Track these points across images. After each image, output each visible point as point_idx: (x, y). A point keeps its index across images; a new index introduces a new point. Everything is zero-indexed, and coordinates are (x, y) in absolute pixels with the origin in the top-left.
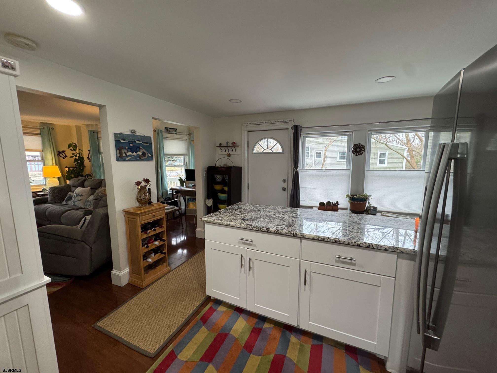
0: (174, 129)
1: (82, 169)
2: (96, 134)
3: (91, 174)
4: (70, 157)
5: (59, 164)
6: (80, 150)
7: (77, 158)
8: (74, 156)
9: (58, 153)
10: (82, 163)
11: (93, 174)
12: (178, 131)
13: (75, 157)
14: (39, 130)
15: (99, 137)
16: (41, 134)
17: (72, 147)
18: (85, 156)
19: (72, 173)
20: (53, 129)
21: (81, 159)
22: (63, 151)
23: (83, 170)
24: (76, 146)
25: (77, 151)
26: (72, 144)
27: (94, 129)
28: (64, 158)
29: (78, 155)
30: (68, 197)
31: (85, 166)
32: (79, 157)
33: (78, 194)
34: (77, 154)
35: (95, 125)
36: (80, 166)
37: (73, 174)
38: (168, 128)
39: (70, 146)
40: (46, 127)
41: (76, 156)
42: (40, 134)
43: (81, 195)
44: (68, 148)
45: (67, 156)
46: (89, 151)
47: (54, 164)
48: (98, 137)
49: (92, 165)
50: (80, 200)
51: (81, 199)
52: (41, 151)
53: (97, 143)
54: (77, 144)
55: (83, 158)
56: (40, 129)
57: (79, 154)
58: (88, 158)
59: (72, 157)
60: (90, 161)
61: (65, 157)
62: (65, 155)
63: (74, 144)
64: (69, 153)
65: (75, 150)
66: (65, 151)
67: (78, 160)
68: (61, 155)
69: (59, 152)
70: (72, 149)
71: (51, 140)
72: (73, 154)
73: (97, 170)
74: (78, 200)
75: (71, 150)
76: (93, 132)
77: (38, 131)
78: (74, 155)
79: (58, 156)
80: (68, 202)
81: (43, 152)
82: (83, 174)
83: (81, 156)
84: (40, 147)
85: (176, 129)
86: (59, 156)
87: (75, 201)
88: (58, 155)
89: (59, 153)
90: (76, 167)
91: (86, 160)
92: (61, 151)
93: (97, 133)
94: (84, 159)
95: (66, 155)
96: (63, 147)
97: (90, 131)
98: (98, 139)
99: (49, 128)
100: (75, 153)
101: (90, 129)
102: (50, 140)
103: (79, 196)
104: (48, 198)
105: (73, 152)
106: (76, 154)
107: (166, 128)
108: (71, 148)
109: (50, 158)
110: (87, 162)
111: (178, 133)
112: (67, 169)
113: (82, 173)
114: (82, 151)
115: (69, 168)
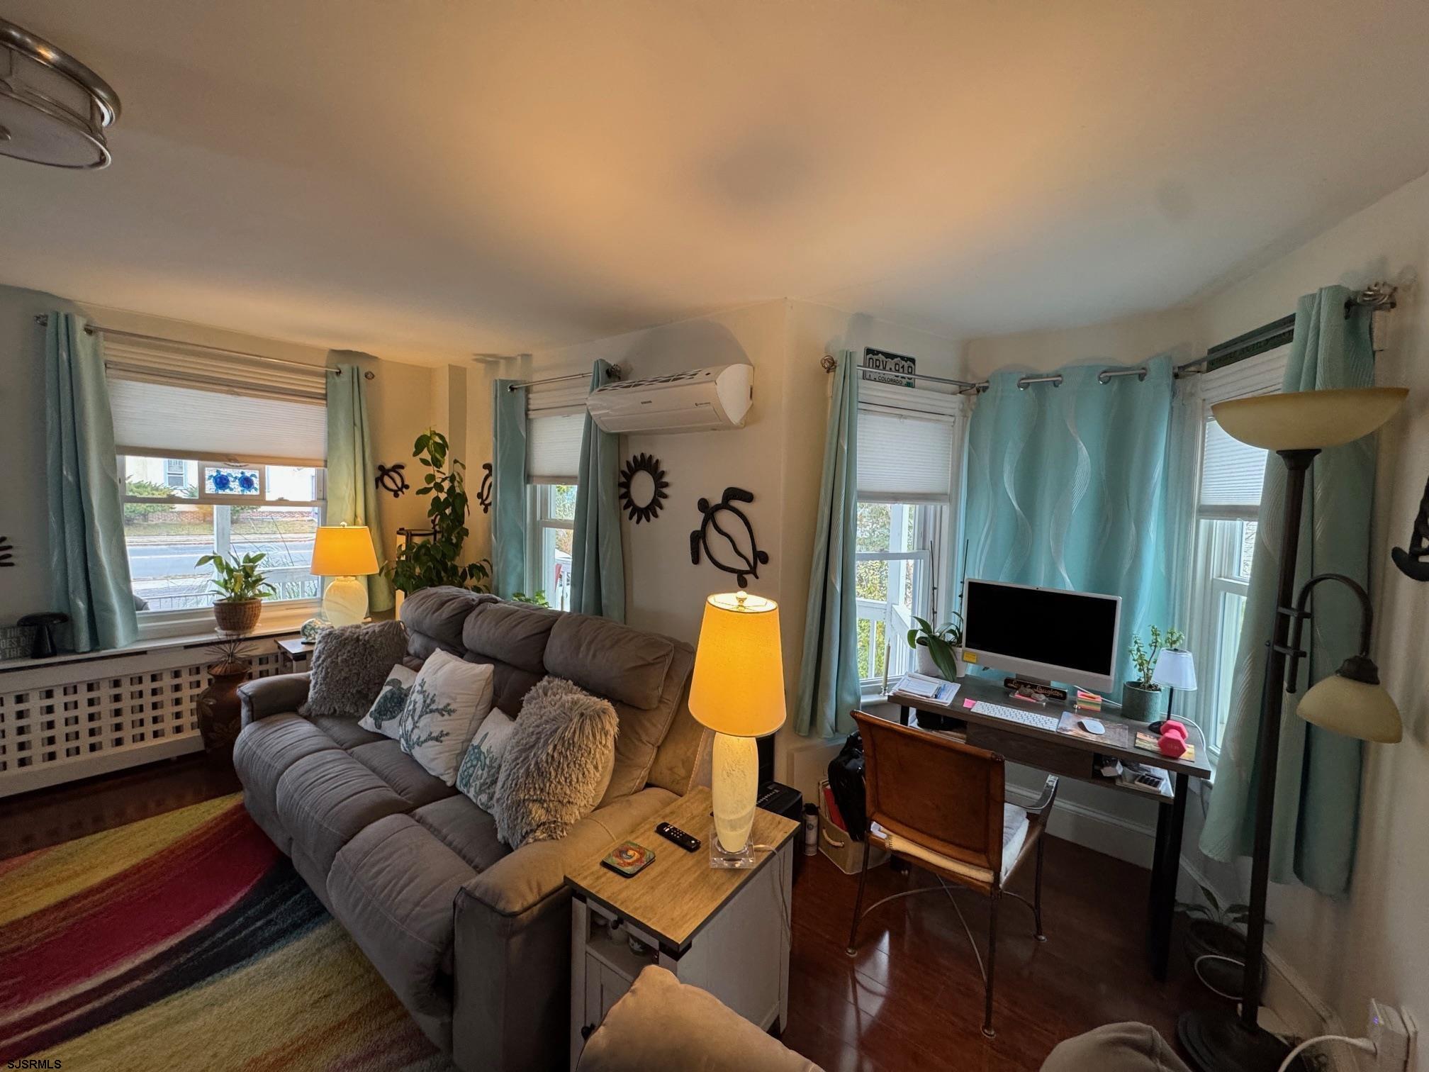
0: (903, 358)
1: (454, 541)
2: (522, 394)
3: (485, 565)
4: (419, 492)
5: (376, 519)
6: (456, 462)
7: (443, 496)
8: (431, 489)
9: (379, 473)
10: (458, 518)
11: (495, 568)
12: (919, 369)
13: (434, 493)
14: (324, 381)
15: (531, 407)
16: (326, 395)
17: (429, 451)
18: (471, 487)
19: (417, 558)
20: (370, 376)
21: (457, 500)
22: (398, 468)
23: (457, 547)
24: (442, 448)
25: (446, 469)
26: (430, 438)
27: (515, 375)
28: (396, 495)
29: (446, 485)
30: (385, 697)
31: (466, 532)
32: (452, 489)
33: (433, 701)
34: (444, 480)
35: (519, 358)
36: (450, 531)
37: (421, 565)
38: (878, 352)
39: (421, 444)
40: (345, 368)
41: (439, 487)
42: (325, 397)
43: (446, 711)
44: (415, 454)
45: (407, 487)
46: (487, 466)
47: (361, 519)
48: (527, 410)
49: (495, 528)
50: (437, 739)
51: (442, 734)
52: (323, 463)
53: (524, 436)
54: (447, 440)
55: (463, 498)
56: (326, 375)
57: (452, 478)
58: (480, 495)
59: (425, 491)
60: (486, 510)
61: (401, 490)
62: (403, 481)
63: (438, 440)
64: (416, 473)
65: (437, 463)
66: (402, 467)
67: (447, 503)
68: (387, 480)
69: (381, 468)
70: (429, 458)
71: (358, 422)
72: (430, 478)
73: (512, 553)
74: (430, 738)
75: (425, 462)
76: (512, 389)
77: (317, 385)
78: (432, 485)
79: (377, 487)
80: (385, 724)
81: (326, 469)
82: (457, 562)
83: (458, 490)
84: (317, 448)
85: (913, 361)
86: (380, 484)
87: (414, 737)
88: (379, 481)
89: (383, 472)
90: (435, 533)
91: (473, 504)
92: (389, 465)
93: (528, 390)
94: (466, 500)
95: (406, 483)
96: (399, 451)
97: (502, 381)
98: (527, 415)
99: (355, 374)
100: (437, 475)
101: (502, 374)
102: (354, 424)
103: (436, 714)
104: (305, 684)
105: (431, 470)
106: (438, 481)
107: (869, 351)
108: (426, 455)
109: (347, 495)
110: (474, 515)
111: (918, 382)
112: (401, 540)
113: (453, 559)
114: (464, 467)
115: (410, 535)
